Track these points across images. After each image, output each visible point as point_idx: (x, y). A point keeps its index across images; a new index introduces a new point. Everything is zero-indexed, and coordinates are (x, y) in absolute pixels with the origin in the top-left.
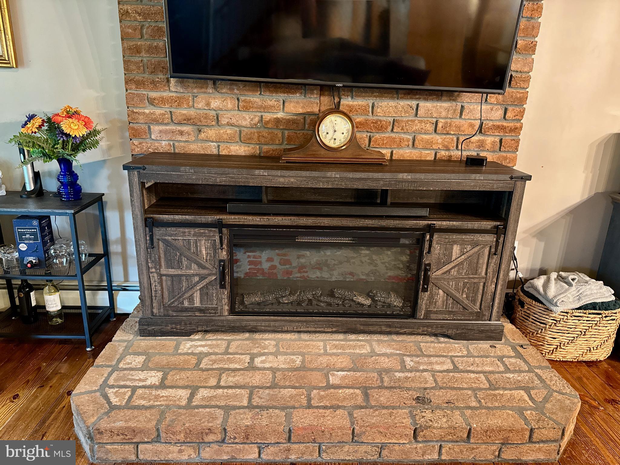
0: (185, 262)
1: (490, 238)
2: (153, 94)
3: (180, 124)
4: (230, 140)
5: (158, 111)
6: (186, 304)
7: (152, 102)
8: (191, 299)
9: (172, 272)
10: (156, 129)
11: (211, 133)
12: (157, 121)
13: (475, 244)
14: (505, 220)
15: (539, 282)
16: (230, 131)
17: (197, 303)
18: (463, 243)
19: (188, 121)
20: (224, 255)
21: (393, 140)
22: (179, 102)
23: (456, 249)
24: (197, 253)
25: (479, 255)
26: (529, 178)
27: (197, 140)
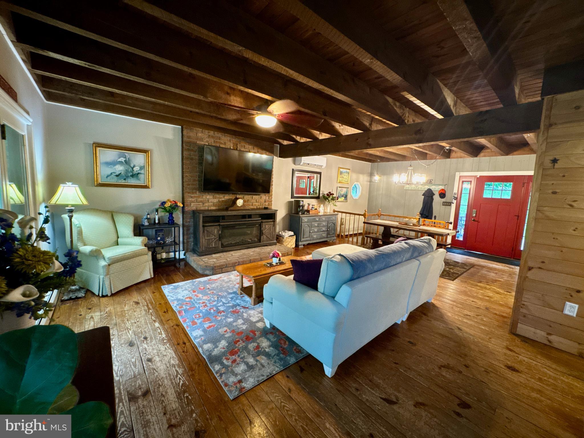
0: (211, 235)
1: (273, 223)
2: (192, 195)
3: (199, 202)
4: (211, 206)
5: (193, 200)
6: (211, 246)
7: (192, 197)
8: (212, 245)
9: (208, 238)
10: (192, 204)
11: (207, 204)
12: (193, 202)
13: (270, 224)
14: (275, 219)
15: (280, 233)
16: (211, 204)
17: (213, 246)
18: (268, 224)
19: (201, 202)
20: (220, 232)
21: (248, 204)
22: (199, 197)
23: (267, 226)
24: (214, 233)
25: (271, 227)
26: (277, 210)
27: (203, 206)
